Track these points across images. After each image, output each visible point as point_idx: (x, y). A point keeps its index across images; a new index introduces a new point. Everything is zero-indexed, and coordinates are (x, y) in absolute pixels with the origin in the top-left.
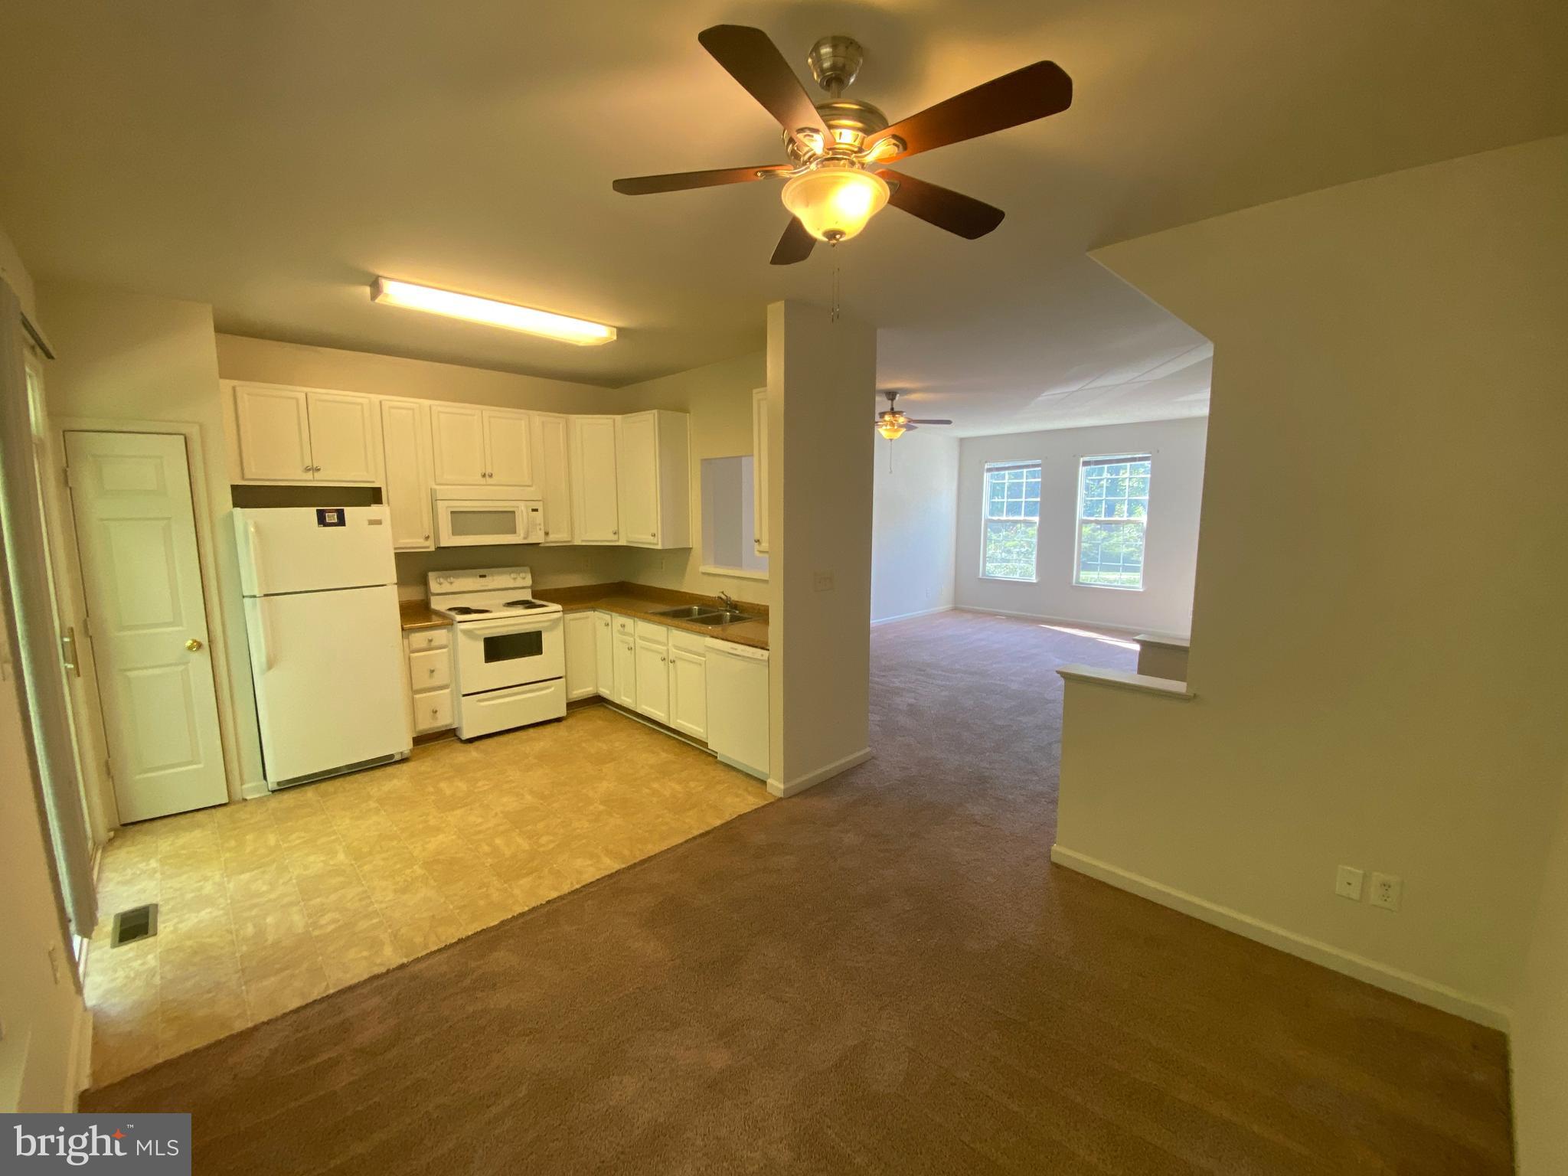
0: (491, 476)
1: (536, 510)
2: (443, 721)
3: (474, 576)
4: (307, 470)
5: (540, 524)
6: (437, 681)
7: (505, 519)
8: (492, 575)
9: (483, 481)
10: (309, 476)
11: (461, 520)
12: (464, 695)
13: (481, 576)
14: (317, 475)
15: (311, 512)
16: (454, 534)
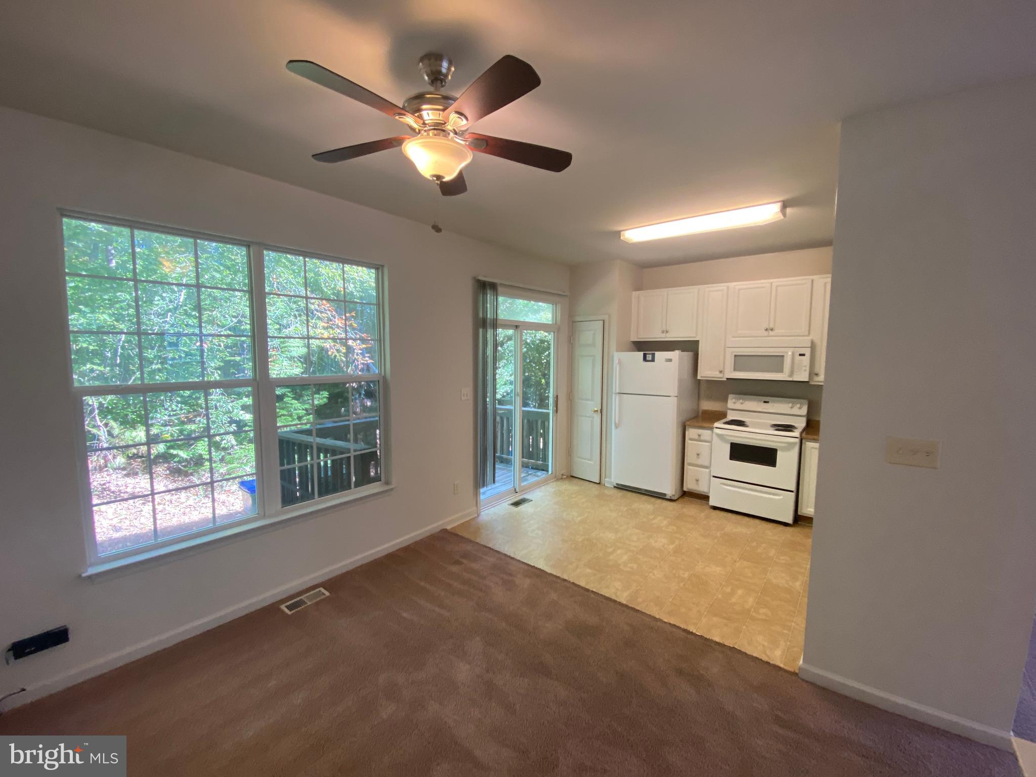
0: (772, 330)
1: (803, 355)
2: (702, 488)
3: (759, 401)
4: (663, 332)
5: (805, 366)
6: (700, 462)
7: (776, 361)
8: (774, 402)
9: (766, 333)
10: (663, 335)
11: (740, 361)
12: (714, 477)
13: (765, 402)
14: (668, 335)
15: (641, 354)
16: (735, 370)
